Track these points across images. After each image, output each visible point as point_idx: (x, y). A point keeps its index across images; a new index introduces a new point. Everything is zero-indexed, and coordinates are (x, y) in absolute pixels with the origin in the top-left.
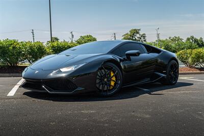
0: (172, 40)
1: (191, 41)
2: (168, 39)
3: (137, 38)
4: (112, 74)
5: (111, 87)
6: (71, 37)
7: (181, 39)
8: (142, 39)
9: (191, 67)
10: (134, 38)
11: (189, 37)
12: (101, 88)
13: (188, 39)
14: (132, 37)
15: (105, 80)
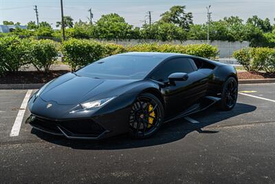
0: (228, 21)
1: (254, 23)
2: (223, 20)
3: (180, 19)
4: (151, 108)
5: (149, 126)
6: (89, 17)
7: (241, 21)
8: (187, 20)
9: (253, 72)
10: (176, 19)
11: (252, 17)
12: (135, 127)
13: (250, 21)
14: (174, 17)
15: (142, 116)
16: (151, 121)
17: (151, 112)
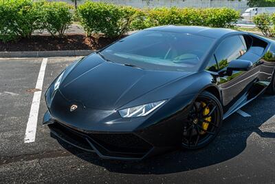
5: (203, 132)
15: (195, 121)
16: (206, 126)
17: (207, 116)
